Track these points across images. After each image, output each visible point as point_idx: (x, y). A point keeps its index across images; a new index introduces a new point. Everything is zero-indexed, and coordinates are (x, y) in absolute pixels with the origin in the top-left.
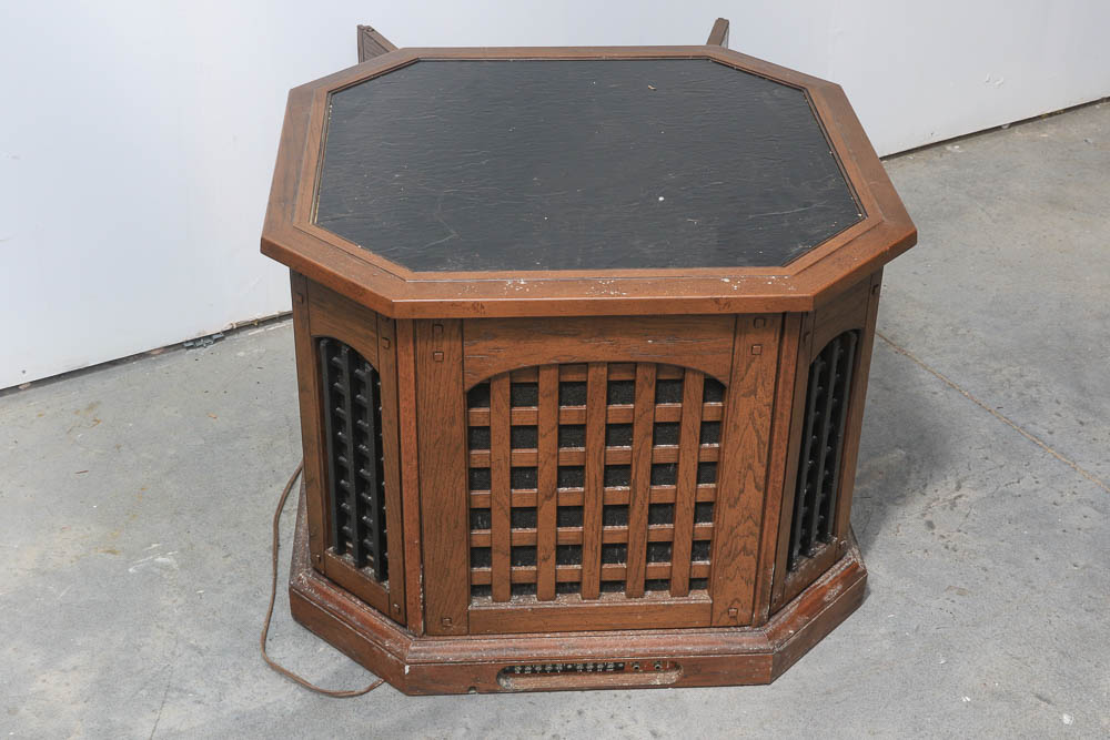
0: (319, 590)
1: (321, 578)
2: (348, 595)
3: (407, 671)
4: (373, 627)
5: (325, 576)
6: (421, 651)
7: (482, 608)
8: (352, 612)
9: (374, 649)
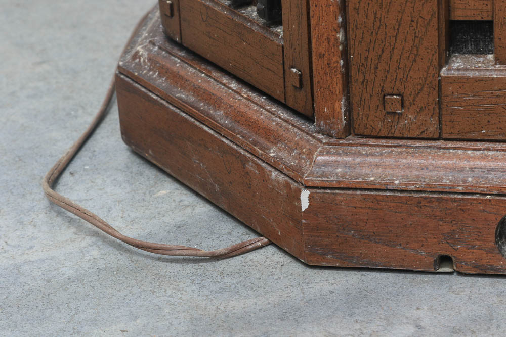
0: (164, 71)
1: (176, 50)
2: (215, 74)
3: (305, 204)
4: (253, 125)
5: (181, 46)
6: (337, 164)
7: (470, 74)
8: (216, 102)
9: (250, 166)
